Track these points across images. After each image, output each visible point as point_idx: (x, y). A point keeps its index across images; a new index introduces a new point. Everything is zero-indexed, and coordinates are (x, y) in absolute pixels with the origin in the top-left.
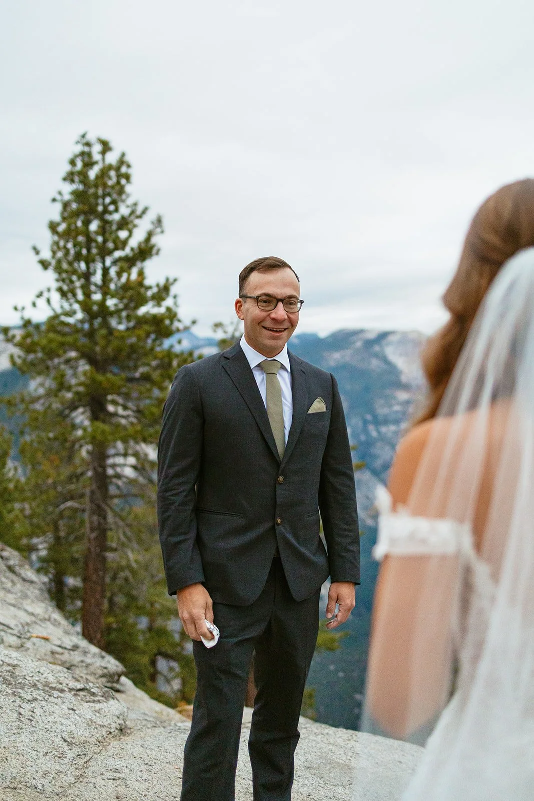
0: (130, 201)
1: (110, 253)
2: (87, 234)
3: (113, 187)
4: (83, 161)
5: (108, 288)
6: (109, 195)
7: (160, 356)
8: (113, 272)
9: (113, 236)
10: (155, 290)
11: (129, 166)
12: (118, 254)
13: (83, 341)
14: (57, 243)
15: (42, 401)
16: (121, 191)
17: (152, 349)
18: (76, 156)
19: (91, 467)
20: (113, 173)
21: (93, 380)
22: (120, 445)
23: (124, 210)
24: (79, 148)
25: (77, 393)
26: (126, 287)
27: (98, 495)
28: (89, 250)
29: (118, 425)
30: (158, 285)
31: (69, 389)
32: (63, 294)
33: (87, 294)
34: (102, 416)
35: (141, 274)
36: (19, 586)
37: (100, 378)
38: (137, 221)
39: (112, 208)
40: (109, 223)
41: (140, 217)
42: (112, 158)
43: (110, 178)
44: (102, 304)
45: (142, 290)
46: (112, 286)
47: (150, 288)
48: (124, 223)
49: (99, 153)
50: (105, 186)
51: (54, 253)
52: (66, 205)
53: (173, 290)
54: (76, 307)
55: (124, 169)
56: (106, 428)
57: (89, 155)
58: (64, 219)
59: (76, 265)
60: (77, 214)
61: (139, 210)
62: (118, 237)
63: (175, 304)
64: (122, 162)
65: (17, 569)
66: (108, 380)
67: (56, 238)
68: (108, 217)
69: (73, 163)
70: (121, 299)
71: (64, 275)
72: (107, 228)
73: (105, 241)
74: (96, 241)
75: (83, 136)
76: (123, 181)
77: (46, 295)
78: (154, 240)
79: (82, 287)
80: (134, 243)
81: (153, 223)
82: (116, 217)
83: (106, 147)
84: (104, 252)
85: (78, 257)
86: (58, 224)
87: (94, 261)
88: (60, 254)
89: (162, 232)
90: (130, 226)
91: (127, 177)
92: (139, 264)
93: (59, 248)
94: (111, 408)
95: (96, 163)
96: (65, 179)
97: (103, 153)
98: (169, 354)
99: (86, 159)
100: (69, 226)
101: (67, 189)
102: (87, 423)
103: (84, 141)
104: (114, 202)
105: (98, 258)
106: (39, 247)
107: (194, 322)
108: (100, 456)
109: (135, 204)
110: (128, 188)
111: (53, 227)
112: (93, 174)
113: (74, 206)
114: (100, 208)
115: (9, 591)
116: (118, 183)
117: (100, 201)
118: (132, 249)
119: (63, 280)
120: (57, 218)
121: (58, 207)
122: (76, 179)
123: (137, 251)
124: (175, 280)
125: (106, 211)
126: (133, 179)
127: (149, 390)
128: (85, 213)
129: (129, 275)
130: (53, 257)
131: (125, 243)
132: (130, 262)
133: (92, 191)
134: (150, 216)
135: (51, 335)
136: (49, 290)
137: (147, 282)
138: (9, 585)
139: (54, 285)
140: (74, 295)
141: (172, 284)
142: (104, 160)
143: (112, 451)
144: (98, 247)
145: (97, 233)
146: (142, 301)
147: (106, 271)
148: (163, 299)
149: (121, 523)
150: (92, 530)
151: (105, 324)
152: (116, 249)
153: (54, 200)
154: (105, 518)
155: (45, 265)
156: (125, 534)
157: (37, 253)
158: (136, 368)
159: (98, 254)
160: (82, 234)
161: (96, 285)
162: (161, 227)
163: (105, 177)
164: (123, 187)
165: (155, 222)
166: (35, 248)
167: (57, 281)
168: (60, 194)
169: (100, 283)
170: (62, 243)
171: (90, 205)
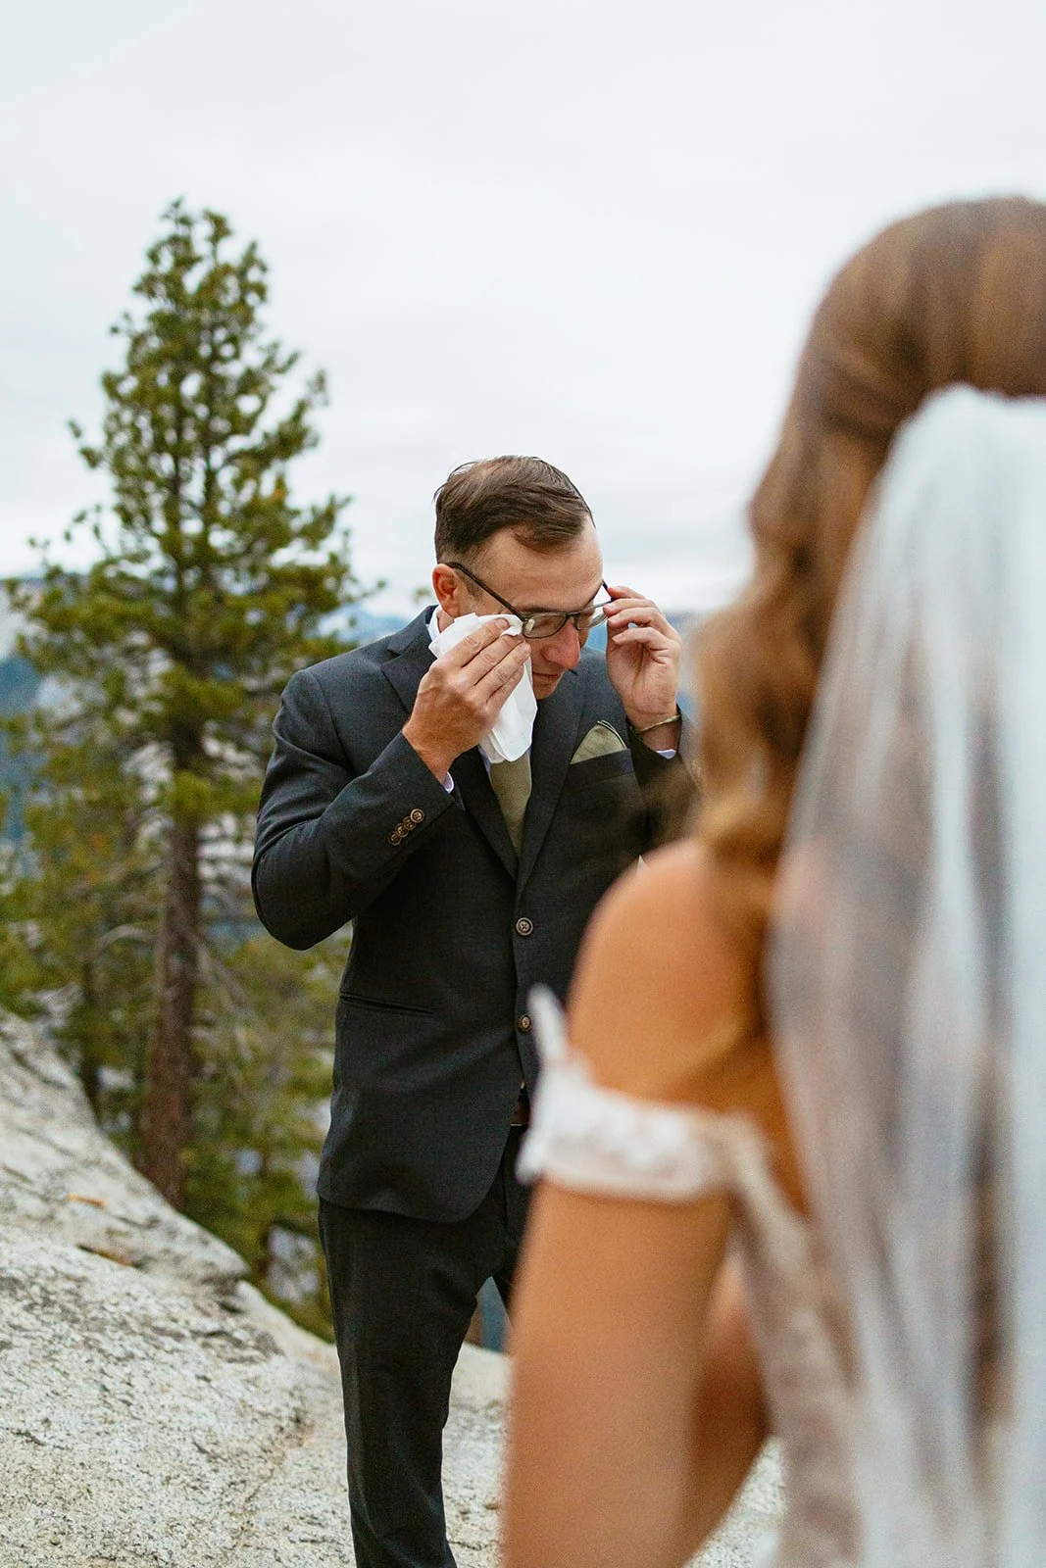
0: (265, 339)
1: (221, 439)
2: (177, 400)
3: (232, 309)
4: (175, 254)
5: (215, 511)
6: (224, 324)
7: (314, 646)
8: (226, 478)
9: (227, 409)
10: (308, 518)
11: (264, 269)
12: (237, 443)
13: (162, 611)
14: (116, 417)
15: (77, 728)
16: (247, 317)
17: (298, 635)
18: (160, 246)
19: (169, 860)
20: (232, 283)
21: (182, 692)
22: (229, 823)
23: (252, 357)
24: (168, 229)
25: (148, 716)
26: (251, 510)
27: (182, 914)
28: (180, 431)
29: (226, 782)
30: (314, 510)
31: (132, 705)
32: (127, 519)
33: (174, 519)
34: (194, 762)
35: (280, 484)
36: (37, 1093)
37: (195, 686)
38: (275, 380)
39: (228, 351)
40: (221, 381)
41: (282, 371)
42: (231, 252)
43: (226, 291)
44: (202, 541)
45: (282, 517)
46: (224, 508)
47: (296, 513)
48: (251, 382)
49: (206, 239)
50: (216, 306)
51: (110, 436)
52: (138, 341)
53: (343, 519)
54: (152, 544)
55: (253, 275)
56: (204, 785)
57: (186, 242)
58: (134, 369)
59: (153, 461)
60: (158, 359)
61: (282, 358)
62: (237, 409)
63: (346, 547)
64: (250, 259)
65: (31, 1059)
66: (210, 691)
67: (115, 406)
68: (219, 369)
69: (154, 257)
70: (241, 532)
71: (130, 482)
72: (218, 390)
73: (211, 416)
74: (193, 415)
75: (177, 205)
76: (252, 299)
77: (92, 518)
78: (309, 419)
79: (164, 506)
80: (269, 422)
81: (309, 384)
82: (234, 370)
83: (220, 229)
84: (209, 440)
85: (159, 446)
86: (121, 379)
87: (188, 454)
88: (122, 439)
89: (326, 403)
90: (262, 389)
91: (261, 290)
92: (277, 466)
93: (121, 427)
94: (212, 747)
95: (199, 259)
96: (138, 289)
97: (215, 239)
98: (331, 644)
99: (181, 250)
100: (143, 382)
101: (143, 310)
102: (164, 775)
103: (178, 214)
104: (233, 340)
105: (198, 450)
106: (82, 423)
107: (381, 584)
108: (187, 840)
109: (275, 346)
110: (262, 313)
111: (110, 384)
112: (193, 280)
113: (154, 343)
114: (205, 351)
115: (17, 1103)
116: (242, 301)
117: (205, 336)
118: (265, 436)
119: (128, 491)
120: (118, 365)
121: (123, 344)
122: (160, 289)
123: (274, 439)
124: (348, 500)
125: (215, 356)
126: (270, 294)
128: (173, 358)
129: (259, 483)
130: (109, 443)
131: (250, 422)
132: (259, 459)
133: (189, 315)
134: (303, 372)
135: (103, 599)
136: (98, 509)
137: (293, 502)
138: (16, 1090)
139: (111, 499)
140: (148, 521)
141: (341, 507)
142: (214, 253)
143: (211, 831)
144: (197, 427)
145: (197, 399)
146: (280, 537)
147: (211, 476)
148: (323, 536)
149: (226, 974)
150: (169, 984)
151: (207, 581)
152: (235, 431)
153: (115, 330)
154: (194, 962)
155: (91, 458)
156: (231, 994)
157: (77, 433)
158: (265, 670)
159: (197, 441)
160: (168, 402)
161: (191, 503)
162: (324, 392)
163: (217, 289)
164: (250, 310)
165: (313, 383)
166: (73, 425)
167: (117, 491)
168: (126, 318)
169: (199, 500)
170: (127, 417)
171: (185, 344)
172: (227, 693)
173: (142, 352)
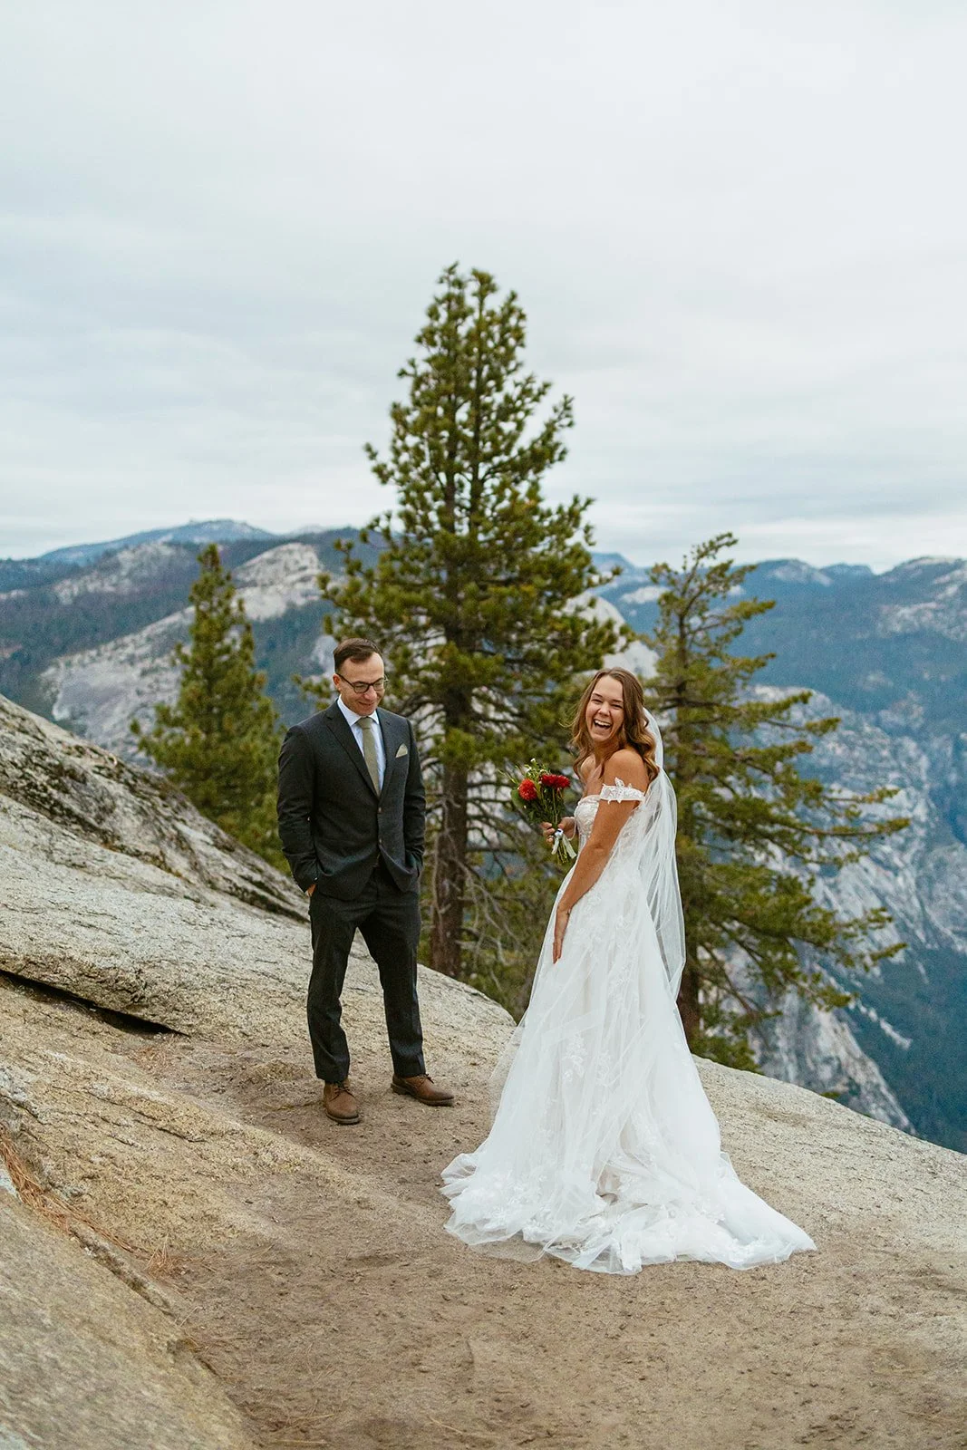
0: (520, 376)
1: (486, 458)
2: (451, 425)
3: (494, 351)
4: (449, 309)
5: (481, 513)
6: (487, 362)
7: (558, 626)
8: (489, 487)
9: (493, 430)
10: (555, 517)
11: (522, 317)
13: (438, 595)
14: (401, 439)
16: (507, 358)
17: (547, 615)
18: (439, 302)
19: (442, 802)
20: (496, 329)
21: (453, 662)
22: (490, 769)
23: (510, 388)
24: (443, 290)
25: (426, 681)
26: (507, 516)
27: (451, 846)
28: (452, 455)
29: (489, 736)
30: (560, 510)
31: (414, 673)
32: (410, 521)
33: (448, 524)
34: (463, 719)
35: (534, 492)
37: (464, 659)
38: (531, 406)
39: (491, 384)
40: (486, 408)
41: (536, 399)
42: (495, 302)
43: (490, 336)
44: (470, 541)
45: (536, 519)
46: (488, 511)
47: (549, 513)
48: (508, 410)
49: (474, 295)
50: (482, 344)
51: (397, 453)
52: (419, 381)
53: (586, 517)
55: (513, 321)
56: (471, 738)
57: (460, 300)
58: (417, 403)
59: (433, 476)
60: (432, 399)
61: (536, 387)
62: (499, 431)
63: (587, 539)
64: (509, 310)
66: (476, 664)
67: (402, 430)
68: (486, 399)
69: (433, 314)
71: (413, 493)
72: (483, 414)
73: (476, 439)
74: (463, 438)
75: (451, 270)
76: (512, 342)
78: (556, 437)
79: (440, 512)
80: (524, 442)
81: (556, 411)
82: (497, 399)
83: (486, 284)
84: (475, 457)
85: (436, 464)
86: (408, 412)
87: (459, 469)
88: (407, 458)
89: (570, 425)
90: (519, 415)
91: (519, 338)
92: (531, 475)
93: (405, 448)
94: (478, 707)
95: (471, 311)
96: (419, 340)
97: (481, 295)
98: (575, 623)
99: (454, 305)
100: (425, 414)
101: (423, 355)
102: (439, 730)
103: (452, 278)
104: (496, 376)
105: (466, 465)
106: (375, 446)
108: (458, 785)
110: (519, 352)
111: (398, 414)
112: (464, 330)
113: (432, 382)
114: (473, 385)
116: (503, 342)
117: (473, 373)
118: (521, 452)
119: (411, 501)
120: (406, 402)
121: (408, 382)
122: (438, 339)
123: (529, 453)
125: (482, 390)
126: (527, 340)
127: (540, 682)
128: (449, 394)
129: (515, 494)
130: (395, 462)
131: (512, 438)
132: (516, 471)
133: (461, 358)
134: (553, 399)
135: (392, 590)
136: (389, 517)
137: (543, 506)
139: (397, 508)
141: (584, 509)
142: (482, 306)
143: (477, 778)
144: (466, 447)
145: (466, 424)
146: (534, 535)
147: (478, 485)
148: (569, 535)
149: (486, 894)
150: (441, 902)
151: (476, 573)
152: (497, 453)
153: (402, 373)
154: (461, 884)
155: (382, 474)
156: (493, 913)
157: (373, 456)
158: (520, 643)
159: (465, 458)
160: (445, 428)
161: (462, 507)
162: (567, 416)
163: (483, 334)
164: (510, 351)
165: (561, 409)
166: (369, 449)
167: (404, 503)
168: (412, 364)
169: (468, 505)
170: (411, 441)
171: (458, 381)
172: (491, 664)
173: (423, 387)
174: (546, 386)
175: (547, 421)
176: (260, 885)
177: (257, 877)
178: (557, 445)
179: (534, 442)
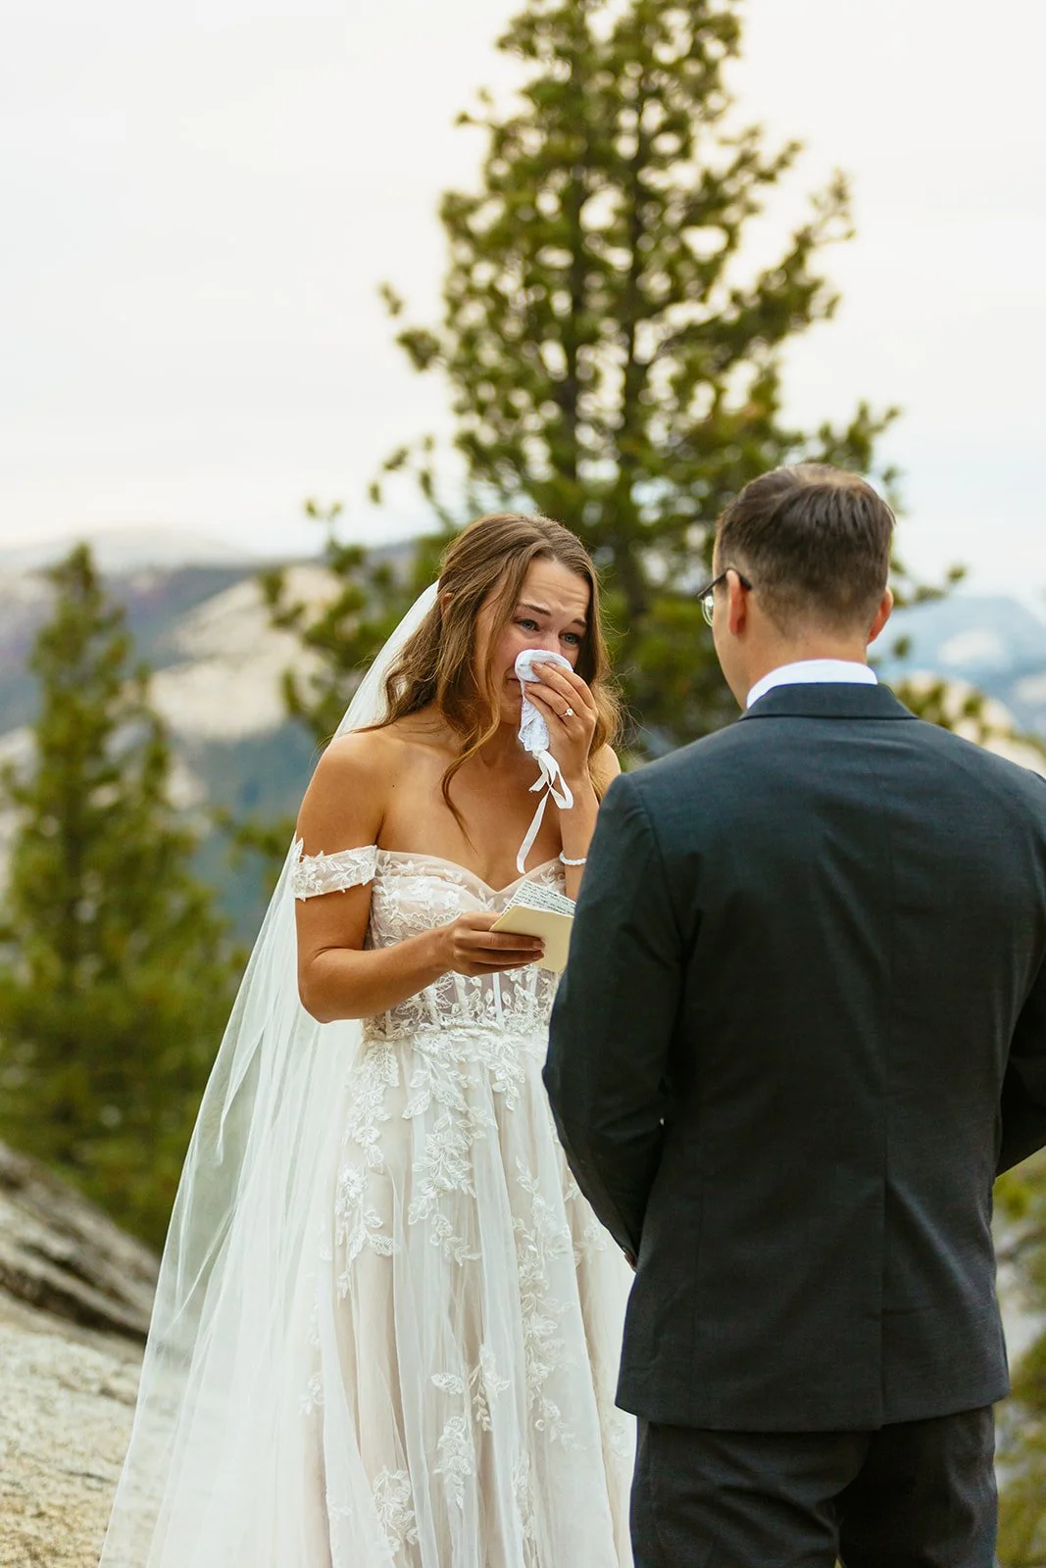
0: (733, 124)
1: (653, 310)
2: (573, 237)
3: (674, 69)
5: (643, 439)
6: (659, 94)
8: (663, 375)
9: (670, 248)
10: (814, 449)
12: (681, 315)
14: (465, 273)
16: (704, 85)
20: (676, 19)
23: (712, 153)
26: (704, 440)
30: (825, 434)
32: (481, 458)
33: (566, 462)
35: (765, 391)
38: (759, 193)
39: (667, 144)
40: (656, 198)
41: (767, 177)
43: (665, 37)
44: (618, 497)
45: (766, 450)
46: (657, 432)
47: (798, 440)
48: (711, 202)
50: (646, 59)
51: (455, 305)
52: (503, 138)
54: (524, 507)
58: (495, 186)
59: (529, 353)
60: (532, 173)
61: (767, 156)
62: (685, 252)
67: (465, 252)
68: (653, 178)
70: (685, 482)
71: (486, 392)
72: (649, 213)
73: (637, 268)
74: (604, 267)
76: (714, 48)
77: (417, 461)
78: (816, 265)
79: (549, 434)
81: (815, 202)
82: (681, 178)
84: (633, 308)
85: (539, 323)
86: (472, 207)
87: (593, 338)
88: (474, 313)
89: (850, 235)
90: (731, 214)
91: (729, 32)
92: (760, 353)
93: (472, 292)
96: (503, 44)
100: (512, 212)
101: (514, 80)
104: (677, 124)
105: (608, 327)
106: (401, 291)
107: (956, 575)
110: (730, 72)
111: (455, 214)
112: (603, 20)
113: (533, 139)
114: (626, 147)
116: (696, 52)
117: (627, 119)
118: (736, 298)
119: (482, 409)
120: (472, 185)
121: (480, 142)
122: (544, 43)
123: (753, 303)
124: (892, 414)
125: (646, 156)
126: (745, 43)
128: (565, 163)
129: (720, 392)
130: (450, 322)
131: (709, 272)
132: (726, 342)
133: (598, 82)
136: (429, 444)
137: (786, 421)
139: (450, 426)
140: (518, 460)
141: (879, 428)
144: (610, 288)
145: (609, 237)
147: (636, 374)
152: (676, 296)
153: (464, 119)
155: (419, 349)
157: (396, 308)
159: (610, 313)
160: (557, 241)
161: (598, 425)
162: (845, 215)
163: (650, 35)
164: (711, 68)
165: (826, 197)
166: (387, 293)
167: (460, 410)
168: (484, 96)
169: (613, 419)
170: (484, 273)
171: (590, 134)
174: (794, 148)
175: (798, 226)
176: (65, 1265)
177: (60, 1247)
178: (816, 285)
179: (766, 277)
